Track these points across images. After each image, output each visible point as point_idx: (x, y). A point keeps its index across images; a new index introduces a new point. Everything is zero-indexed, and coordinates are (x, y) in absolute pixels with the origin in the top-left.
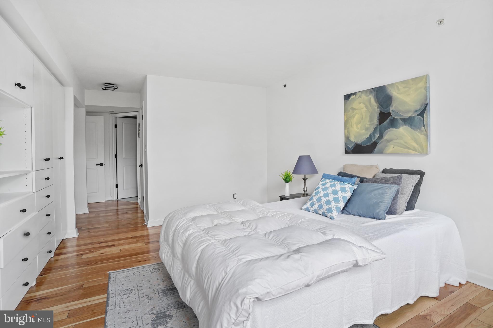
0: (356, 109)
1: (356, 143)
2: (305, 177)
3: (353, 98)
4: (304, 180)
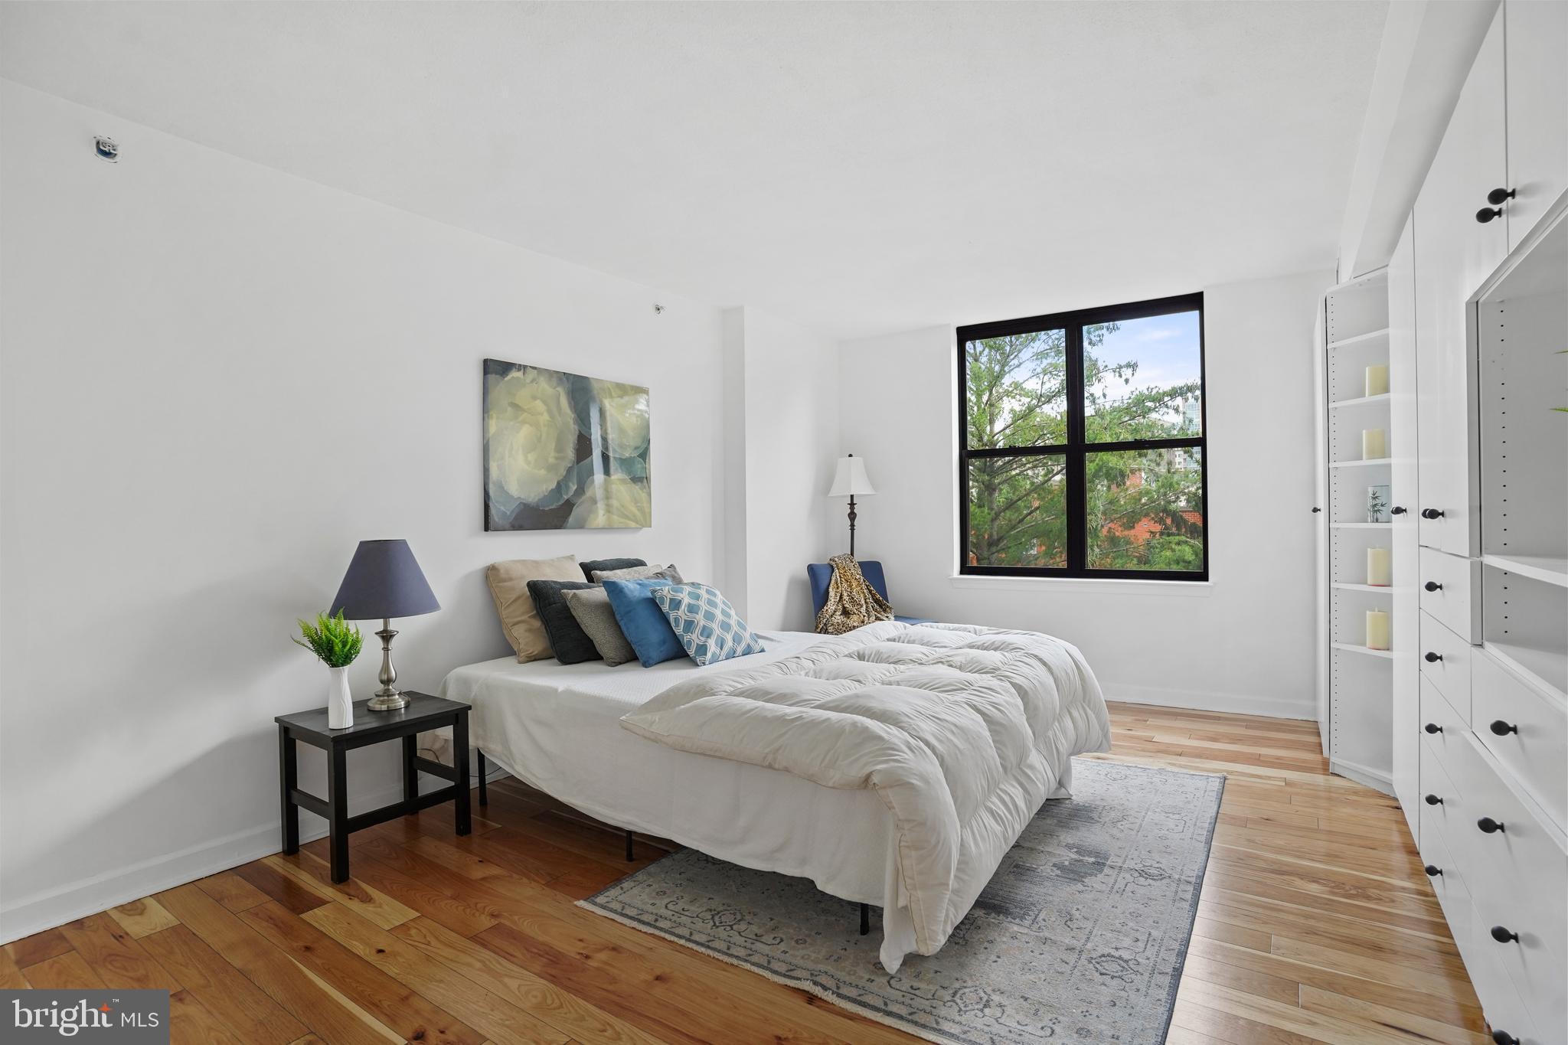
0: (524, 411)
1: (522, 501)
2: (386, 624)
3: (518, 378)
4: (383, 638)
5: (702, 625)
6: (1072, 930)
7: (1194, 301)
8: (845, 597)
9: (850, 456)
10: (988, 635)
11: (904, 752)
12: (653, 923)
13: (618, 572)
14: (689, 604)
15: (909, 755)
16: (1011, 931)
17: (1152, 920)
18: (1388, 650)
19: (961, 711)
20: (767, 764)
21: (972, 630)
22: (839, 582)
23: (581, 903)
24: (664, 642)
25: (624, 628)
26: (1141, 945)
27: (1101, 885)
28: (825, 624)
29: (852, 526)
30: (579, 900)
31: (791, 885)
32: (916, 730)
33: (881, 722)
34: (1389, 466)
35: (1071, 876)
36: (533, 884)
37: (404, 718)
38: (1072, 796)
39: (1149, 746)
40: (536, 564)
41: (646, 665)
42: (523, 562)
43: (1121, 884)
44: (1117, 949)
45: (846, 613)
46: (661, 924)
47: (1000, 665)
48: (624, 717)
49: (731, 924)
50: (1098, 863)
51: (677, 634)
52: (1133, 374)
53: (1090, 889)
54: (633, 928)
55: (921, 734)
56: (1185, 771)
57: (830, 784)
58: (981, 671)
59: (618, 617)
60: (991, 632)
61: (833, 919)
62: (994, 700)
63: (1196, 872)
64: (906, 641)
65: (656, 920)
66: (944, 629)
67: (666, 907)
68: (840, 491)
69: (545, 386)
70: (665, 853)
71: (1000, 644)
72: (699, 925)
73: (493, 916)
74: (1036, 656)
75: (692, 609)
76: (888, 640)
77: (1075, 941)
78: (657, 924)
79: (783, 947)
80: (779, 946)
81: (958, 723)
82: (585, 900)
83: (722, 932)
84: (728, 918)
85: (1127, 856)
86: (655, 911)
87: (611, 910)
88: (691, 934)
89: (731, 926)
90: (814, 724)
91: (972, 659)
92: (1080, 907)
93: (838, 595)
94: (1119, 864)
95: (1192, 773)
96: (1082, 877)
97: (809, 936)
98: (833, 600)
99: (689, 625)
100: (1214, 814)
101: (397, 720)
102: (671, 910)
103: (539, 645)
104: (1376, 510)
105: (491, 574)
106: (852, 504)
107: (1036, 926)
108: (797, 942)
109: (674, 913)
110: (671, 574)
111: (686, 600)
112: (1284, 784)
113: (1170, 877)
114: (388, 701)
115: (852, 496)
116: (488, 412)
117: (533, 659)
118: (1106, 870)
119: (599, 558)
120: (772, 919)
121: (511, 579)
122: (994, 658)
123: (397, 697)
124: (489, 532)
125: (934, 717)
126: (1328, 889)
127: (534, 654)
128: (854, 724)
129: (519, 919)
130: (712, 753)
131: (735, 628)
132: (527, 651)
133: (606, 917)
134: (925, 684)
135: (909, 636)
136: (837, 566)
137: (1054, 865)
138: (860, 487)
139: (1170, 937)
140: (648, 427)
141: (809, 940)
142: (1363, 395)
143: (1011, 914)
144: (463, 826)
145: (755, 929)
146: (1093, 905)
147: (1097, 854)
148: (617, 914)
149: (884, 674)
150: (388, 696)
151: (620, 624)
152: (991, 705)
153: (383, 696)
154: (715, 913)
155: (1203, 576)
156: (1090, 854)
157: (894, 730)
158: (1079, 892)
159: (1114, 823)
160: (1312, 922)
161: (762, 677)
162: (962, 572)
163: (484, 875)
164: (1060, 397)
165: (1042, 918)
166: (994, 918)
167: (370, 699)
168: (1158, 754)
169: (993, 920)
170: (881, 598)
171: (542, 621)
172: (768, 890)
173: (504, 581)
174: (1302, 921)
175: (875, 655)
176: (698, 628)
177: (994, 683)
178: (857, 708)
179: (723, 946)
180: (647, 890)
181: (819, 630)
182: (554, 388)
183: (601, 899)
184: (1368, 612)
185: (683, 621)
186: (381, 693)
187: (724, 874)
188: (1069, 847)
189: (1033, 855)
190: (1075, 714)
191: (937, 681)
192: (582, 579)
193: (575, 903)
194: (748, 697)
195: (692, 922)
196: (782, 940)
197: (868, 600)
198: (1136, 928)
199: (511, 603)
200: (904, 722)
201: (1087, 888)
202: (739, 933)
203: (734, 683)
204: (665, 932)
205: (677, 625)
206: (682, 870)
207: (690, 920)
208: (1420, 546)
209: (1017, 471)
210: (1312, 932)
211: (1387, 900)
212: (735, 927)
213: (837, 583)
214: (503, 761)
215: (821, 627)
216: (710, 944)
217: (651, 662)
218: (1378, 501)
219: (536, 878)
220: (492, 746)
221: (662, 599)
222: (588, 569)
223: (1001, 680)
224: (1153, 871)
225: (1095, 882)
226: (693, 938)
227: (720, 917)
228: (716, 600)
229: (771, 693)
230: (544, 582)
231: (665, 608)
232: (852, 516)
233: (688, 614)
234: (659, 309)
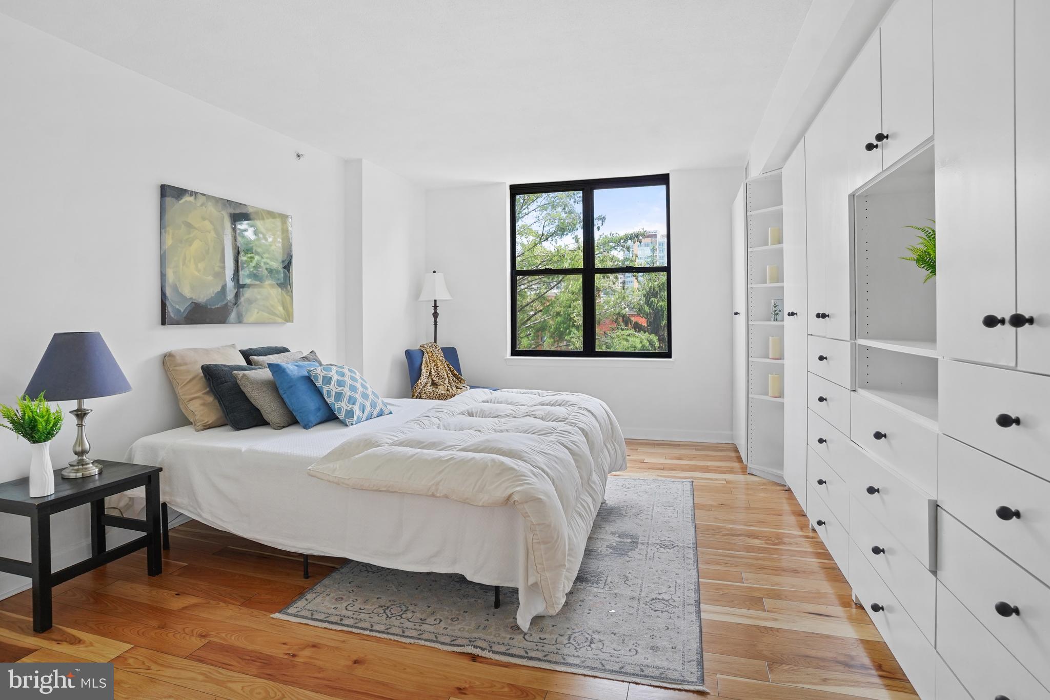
0: (195, 228)
1: (194, 301)
2: (80, 404)
3: (190, 202)
4: (77, 416)
5: (348, 395)
6: (630, 586)
7: (663, 179)
8: (433, 373)
9: (434, 272)
10: (549, 397)
11: (531, 478)
12: (340, 622)
13: (271, 356)
14: (338, 380)
15: (533, 480)
16: (593, 592)
17: (675, 574)
18: (780, 397)
19: (557, 447)
20: (431, 493)
21: (537, 393)
22: (428, 362)
23: (277, 615)
24: (319, 409)
25: (287, 400)
26: (673, 589)
27: (639, 555)
28: (419, 393)
29: (436, 322)
30: (275, 613)
31: (436, 581)
32: (534, 462)
33: (510, 458)
34: (783, 287)
35: (620, 552)
36: (231, 606)
37: (98, 484)
38: (606, 501)
39: (643, 465)
40: (207, 351)
41: (306, 427)
42: (195, 350)
43: (650, 554)
44: (660, 594)
45: (434, 384)
46: (345, 622)
47: (567, 416)
48: (310, 467)
49: (400, 614)
50: (634, 542)
51: (328, 402)
52: (602, 224)
53: (633, 559)
54: (325, 628)
55: (539, 465)
56: (668, 479)
57: (480, 504)
58: (557, 420)
59: (281, 392)
60: (549, 394)
61: (473, 600)
62: (572, 439)
63: (692, 541)
64: (496, 402)
65: (341, 620)
66: (517, 393)
67: (346, 609)
68: (427, 297)
69: (211, 208)
70: (332, 570)
71: (561, 402)
72: (376, 618)
73: (202, 636)
74: (586, 409)
75: (340, 384)
76: (483, 402)
77: (634, 593)
78: (343, 622)
79: (443, 625)
80: (440, 625)
81: (558, 456)
82: (279, 613)
83: (395, 621)
84: (395, 610)
85: (649, 536)
86: (339, 613)
87: (303, 617)
88: (372, 626)
89: (400, 616)
90: (464, 462)
91: (548, 412)
92: (631, 571)
93: (428, 371)
94: (647, 542)
95: (673, 480)
96: (626, 552)
97: (459, 614)
98: (425, 375)
99: (339, 396)
100: (692, 504)
101: (91, 486)
102: (351, 611)
103: (212, 416)
104: (776, 313)
105: (167, 361)
106: (435, 307)
107: (607, 587)
108: (452, 619)
109: (353, 612)
110: (311, 357)
111: (335, 377)
112: (725, 482)
113: (678, 546)
114: (82, 469)
115: (435, 301)
116: (165, 228)
117: (208, 427)
118: (640, 546)
119: (254, 346)
120: (429, 607)
121: (186, 364)
122: (561, 411)
123: (91, 465)
124: (167, 326)
125: (543, 453)
126: (764, 541)
127: (209, 423)
128: (493, 460)
129: (226, 635)
130: (385, 489)
131: (371, 397)
132: (203, 421)
133: (300, 623)
134: (527, 431)
135: (497, 399)
136: (427, 351)
137: (607, 546)
138: (442, 295)
139: (688, 582)
140: (290, 246)
141: (460, 618)
142: (768, 245)
143: (589, 581)
144: (155, 568)
145: (418, 615)
146: (638, 568)
147: (631, 536)
148: (309, 619)
149: (494, 425)
150: (83, 465)
151: (283, 397)
152: (572, 443)
153: (78, 466)
154: (385, 609)
155: (668, 355)
156: (627, 536)
157: (521, 463)
158: (628, 562)
159: (636, 516)
160: (760, 562)
161: (408, 431)
162: (512, 354)
163: (185, 605)
164: (555, 236)
165: (609, 581)
166: (580, 585)
167: (65, 468)
168: (651, 470)
169: (580, 587)
170: (457, 373)
171: (215, 396)
172: (419, 586)
173: (180, 365)
174: (754, 562)
175: (480, 412)
176: (346, 397)
177: (568, 428)
178: (491, 449)
179: (399, 631)
180: (328, 598)
181: (415, 397)
182: (220, 212)
183: (291, 610)
184: (770, 375)
185: (334, 393)
186: (75, 463)
187: (383, 579)
188: (613, 534)
189: (592, 542)
190: (609, 446)
191: (534, 428)
192: (243, 363)
193: (272, 616)
194: (406, 446)
195: (370, 617)
196: (441, 621)
197: (449, 375)
198: (667, 580)
199: (185, 385)
200: (525, 457)
201: (631, 559)
202: (408, 619)
203: (392, 437)
204: (351, 627)
205: (329, 396)
206: (350, 580)
207: (367, 616)
208: (808, 335)
209: (526, 286)
210: (762, 568)
211: (794, 544)
212: (403, 616)
213: (427, 363)
214: (189, 511)
215: (416, 395)
216: (388, 631)
217: (310, 424)
218: (777, 308)
219: (232, 601)
220: (178, 500)
221: (316, 377)
222: (246, 354)
223: (571, 425)
224: (667, 543)
225: (634, 554)
226: (374, 628)
227: (390, 611)
228: (356, 376)
229: (423, 442)
230: (215, 365)
231: (319, 383)
232: (436, 315)
233: (338, 387)
234: (299, 156)
